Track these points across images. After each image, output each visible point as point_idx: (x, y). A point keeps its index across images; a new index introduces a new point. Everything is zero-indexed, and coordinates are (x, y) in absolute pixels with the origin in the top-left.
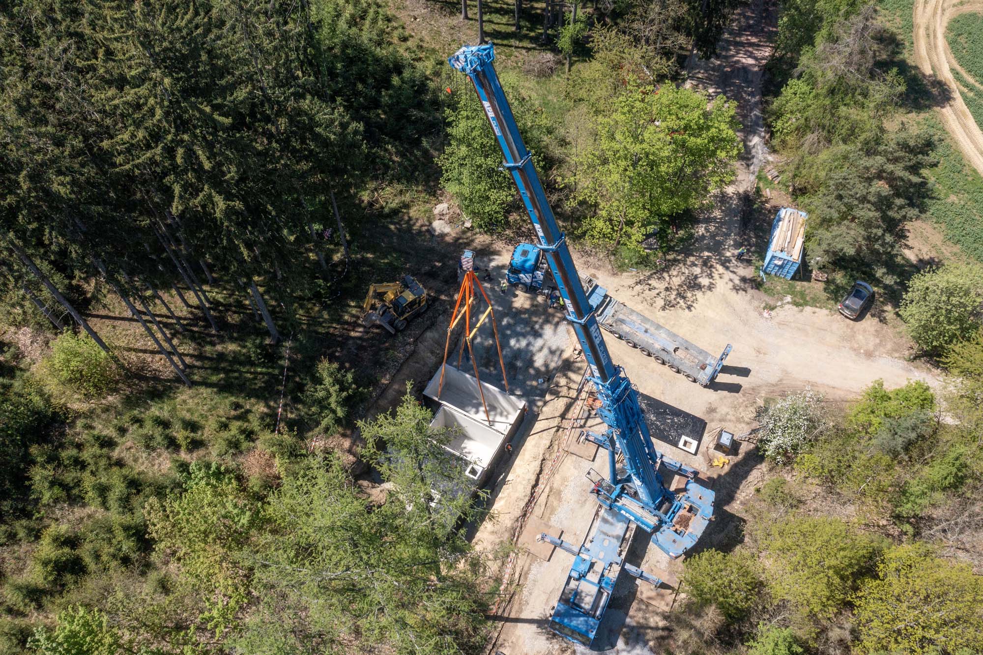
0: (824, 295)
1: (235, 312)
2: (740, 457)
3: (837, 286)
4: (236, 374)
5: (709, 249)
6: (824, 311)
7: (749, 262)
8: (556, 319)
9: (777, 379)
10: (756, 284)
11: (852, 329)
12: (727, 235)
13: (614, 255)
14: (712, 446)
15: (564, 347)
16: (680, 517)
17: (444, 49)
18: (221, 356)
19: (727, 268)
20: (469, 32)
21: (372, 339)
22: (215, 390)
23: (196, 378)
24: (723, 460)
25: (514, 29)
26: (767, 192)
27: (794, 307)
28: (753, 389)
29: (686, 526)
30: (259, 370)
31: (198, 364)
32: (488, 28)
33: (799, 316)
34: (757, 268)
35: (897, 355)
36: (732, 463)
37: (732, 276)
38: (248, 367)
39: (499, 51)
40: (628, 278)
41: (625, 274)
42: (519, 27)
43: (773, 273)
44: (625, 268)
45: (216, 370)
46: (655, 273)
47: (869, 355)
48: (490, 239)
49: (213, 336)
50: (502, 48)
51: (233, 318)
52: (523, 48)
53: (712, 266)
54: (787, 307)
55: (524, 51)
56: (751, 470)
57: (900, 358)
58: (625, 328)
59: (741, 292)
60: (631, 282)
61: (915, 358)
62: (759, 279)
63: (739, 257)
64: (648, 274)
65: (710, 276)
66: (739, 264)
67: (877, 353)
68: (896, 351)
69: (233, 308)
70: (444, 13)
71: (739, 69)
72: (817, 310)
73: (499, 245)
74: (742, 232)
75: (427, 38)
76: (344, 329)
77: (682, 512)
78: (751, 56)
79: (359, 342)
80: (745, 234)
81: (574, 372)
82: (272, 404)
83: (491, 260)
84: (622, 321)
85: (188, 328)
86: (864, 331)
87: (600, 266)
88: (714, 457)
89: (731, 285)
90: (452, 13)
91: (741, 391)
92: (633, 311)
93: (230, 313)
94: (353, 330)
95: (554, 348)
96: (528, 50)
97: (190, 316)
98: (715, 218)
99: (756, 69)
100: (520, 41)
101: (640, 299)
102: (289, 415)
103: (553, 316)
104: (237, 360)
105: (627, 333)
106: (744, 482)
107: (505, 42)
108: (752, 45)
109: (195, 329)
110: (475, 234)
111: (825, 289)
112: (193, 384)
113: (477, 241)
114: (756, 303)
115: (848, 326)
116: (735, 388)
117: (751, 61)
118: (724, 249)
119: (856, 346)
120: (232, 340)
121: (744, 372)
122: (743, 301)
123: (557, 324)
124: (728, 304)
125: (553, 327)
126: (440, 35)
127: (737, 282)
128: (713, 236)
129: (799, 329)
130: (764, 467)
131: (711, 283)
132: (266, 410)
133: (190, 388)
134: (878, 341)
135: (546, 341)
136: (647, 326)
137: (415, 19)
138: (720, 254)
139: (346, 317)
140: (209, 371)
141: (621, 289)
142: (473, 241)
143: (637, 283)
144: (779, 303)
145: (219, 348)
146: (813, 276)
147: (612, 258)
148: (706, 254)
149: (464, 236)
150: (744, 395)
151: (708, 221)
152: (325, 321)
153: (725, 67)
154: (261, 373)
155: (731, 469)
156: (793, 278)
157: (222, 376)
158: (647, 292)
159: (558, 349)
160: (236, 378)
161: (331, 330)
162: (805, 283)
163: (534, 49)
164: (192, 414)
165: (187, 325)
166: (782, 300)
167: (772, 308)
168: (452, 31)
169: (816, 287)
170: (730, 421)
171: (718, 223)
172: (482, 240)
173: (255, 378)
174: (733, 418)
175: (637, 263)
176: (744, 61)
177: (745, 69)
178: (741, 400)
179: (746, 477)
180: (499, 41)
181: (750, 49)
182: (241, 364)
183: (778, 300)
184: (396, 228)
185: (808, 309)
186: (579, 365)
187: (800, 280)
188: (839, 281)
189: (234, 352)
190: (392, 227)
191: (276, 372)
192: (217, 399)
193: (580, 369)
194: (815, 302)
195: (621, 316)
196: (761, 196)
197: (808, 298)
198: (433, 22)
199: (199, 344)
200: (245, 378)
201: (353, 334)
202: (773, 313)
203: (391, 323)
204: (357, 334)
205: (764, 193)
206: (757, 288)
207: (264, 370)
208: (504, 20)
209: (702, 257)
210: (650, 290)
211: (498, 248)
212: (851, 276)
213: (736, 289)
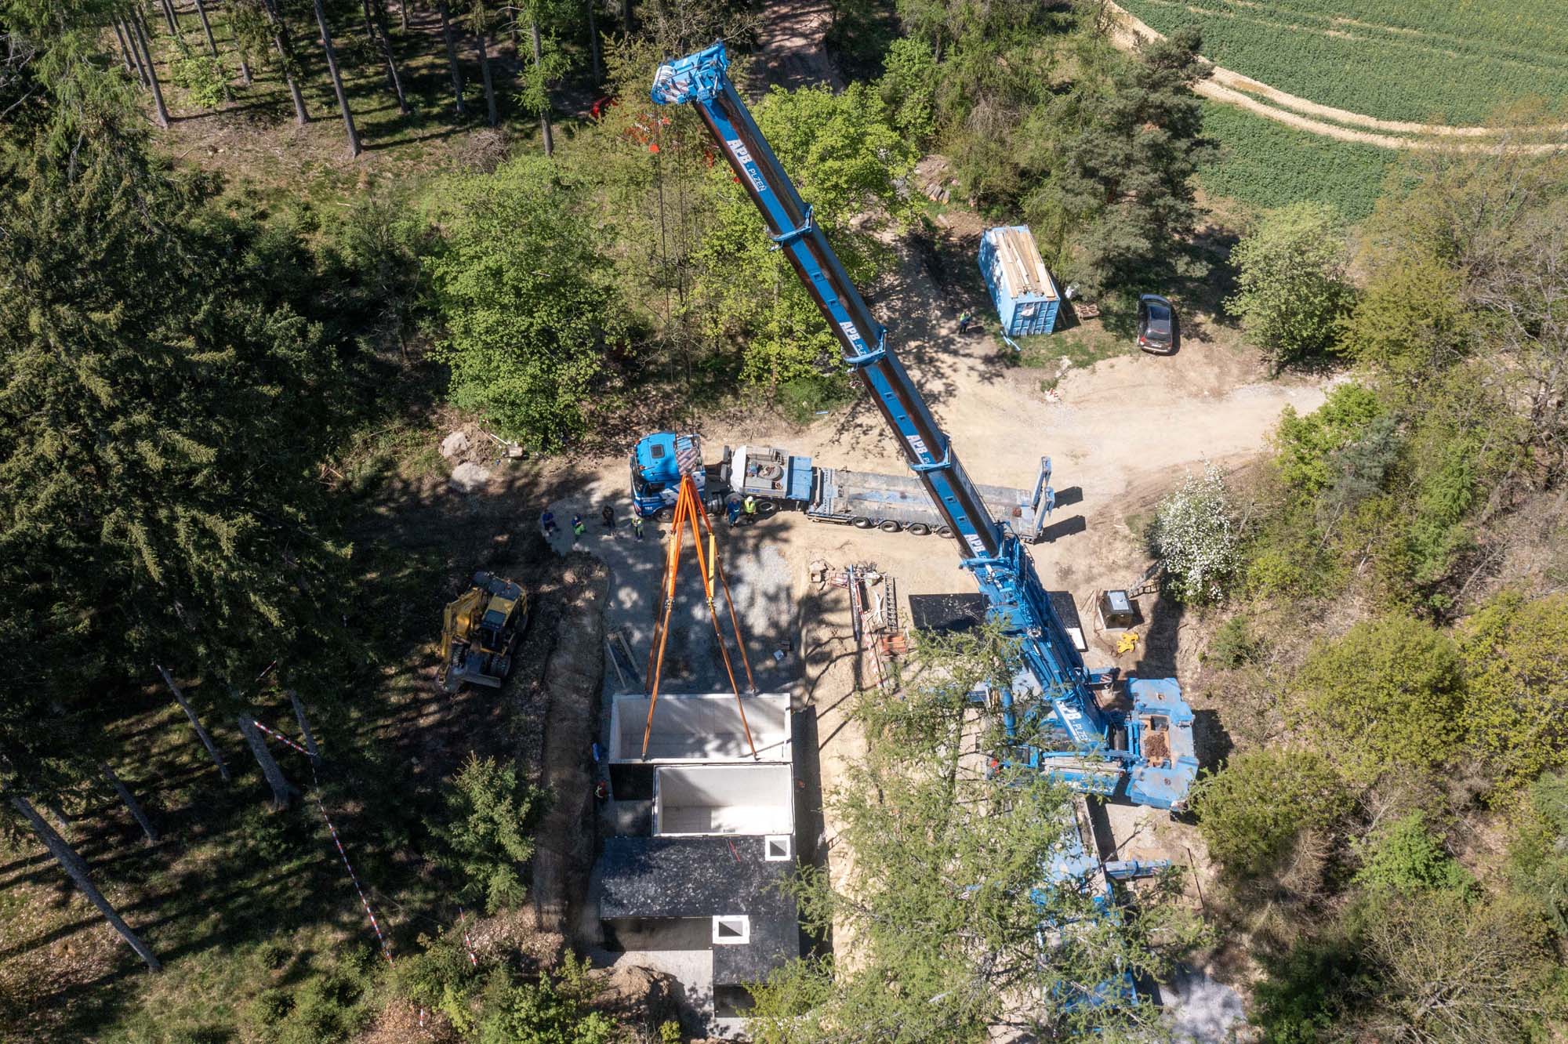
0: (1109, 337)
1: (172, 788)
3: (1116, 315)
4: (242, 900)
5: (914, 338)
6: (1124, 359)
7: (980, 331)
8: (751, 542)
9: (1124, 484)
10: (1007, 360)
11: (1174, 367)
12: (924, 305)
13: (781, 402)
15: (787, 582)
16: (1148, 742)
18: (192, 881)
19: (955, 353)
21: (464, 714)
22: (216, 948)
23: (162, 945)
25: (399, 112)
26: (942, 221)
27: (1081, 370)
28: (1101, 514)
29: (1165, 752)
30: (285, 868)
31: (152, 917)
33: (1095, 379)
34: (996, 335)
35: (1252, 378)
37: (970, 361)
38: (258, 876)
40: (821, 430)
41: (813, 425)
42: (409, 107)
43: (1024, 333)
44: (808, 415)
45: (198, 912)
46: (858, 405)
47: (1218, 394)
48: (565, 460)
49: (153, 850)
51: (174, 801)
53: (932, 360)
54: (1072, 373)
57: (1258, 380)
58: (870, 507)
59: (995, 380)
60: (830, 432)
61: (1278, 373)
62: (1009, 350)
63: (963, 330)
64: (848, 410)
65: (939, 374)
67: (1227, 388)
68: (1246, 373)
69: (166, 782)
70: (261, 125)
72: (1113, 361)
73: (585, 465)
74: (943, 292)
76: (403, 721)
77: (1146, 733)
78: (794, 34)
79: (444, 730)
80: (948, 293)
81: (831, 610)
82: (346, 918)
83: (589, 494)
84: (859, 497)
85: (90, 860)
86: (1192, 363)
87: (768, 429)
89: (975, 375)
90: (276, 121)
91: (1088, 526)
92: (865, 475)
93: (164, 793)
94: (421, 716)
95: (771, 590)
97: (82, 837)
98: (892, 287)
99: (813, 50)
101: (858, 453)
102: (391, 922)
103: (743, 538)
104: (225, 872)
105: (877, 512)
109: (107, 856)
110: (536, 463)
111: (1105, 327)
112: (163, 961)
113: (545, 473)
114: (1027, 388)
115: (1166, 366)
116: (1076, 525)
117: (799, 42)
118: (933, 327)
119: (1194, 389)
120: (199, 840)
121: (1072, 495)
122: (1006, 390)
123: (756, 550)
124: (984, 403)
125: (752, 557)
127: (982, 367)
128: (906, 314)
129: (1107, 399)
130: (1190, 618)
131: (947, 385)
132: (340, 936)
133: (160, 970)
134: (1216, 370)
135: (751, 584)
136: (901, 488)
137: (215, 151)
138: (933, 337)
139: (394, 699)
140: (183, 921)
141: (822, 450)
142: (538, 475)
143: (840, 431)
144: (1058, 374)
145: (178, 867)
146: (1079, 314)
147: (780, 408)
148: (913, 344)
149: (517, 474)
150: (1095, 529)
151: (884, 295)
152: (360, 722)
154: (290, 873)
155: (1147, 645)
156: (1056, 330)
157: (214, 917)
158: (863, 438)
159: (779, 588)
160: (247, 906)
161: (381, 734)
162: (1074, 330)
164: (196, 1018)
165: (85, 855)
166: (1058, 367)
167: (1054, 385)
168: (295, 150)
169: (1091, 330)
170: (1101, 575)
171: (900, 292)
172: (552, 467)
173: (284, 889)
174: (1102, 570)
175: (823, 400)
176: (788, 44)
178: (1096, 539)
179: (1176, 647)
182: (242, 874)
183: (1053, 370)
185: (1101, 365)
186: (832, 595)
187: (1065, 327)
188: (1115, 308)
189: (214, 861)
191: (320, 856)
192: (229, 964)
193: (837, 601)
194: (1103, 352)
195: (853, 491)
196: (936, 229)
197: (1091, 350)
199: (134, 880)
200: (265, 897)
201: (423, 722)
202: (1058, 391)
203: (486, 670)
204: (430, 720)
205: (937, 224)
206: (1015, 365)
207: (294, 864)
208: (374, 102)
209: (909, 352)
210: (865, 433)
211: (587, 470)
212: (1128, 293)
213: (986, 378)
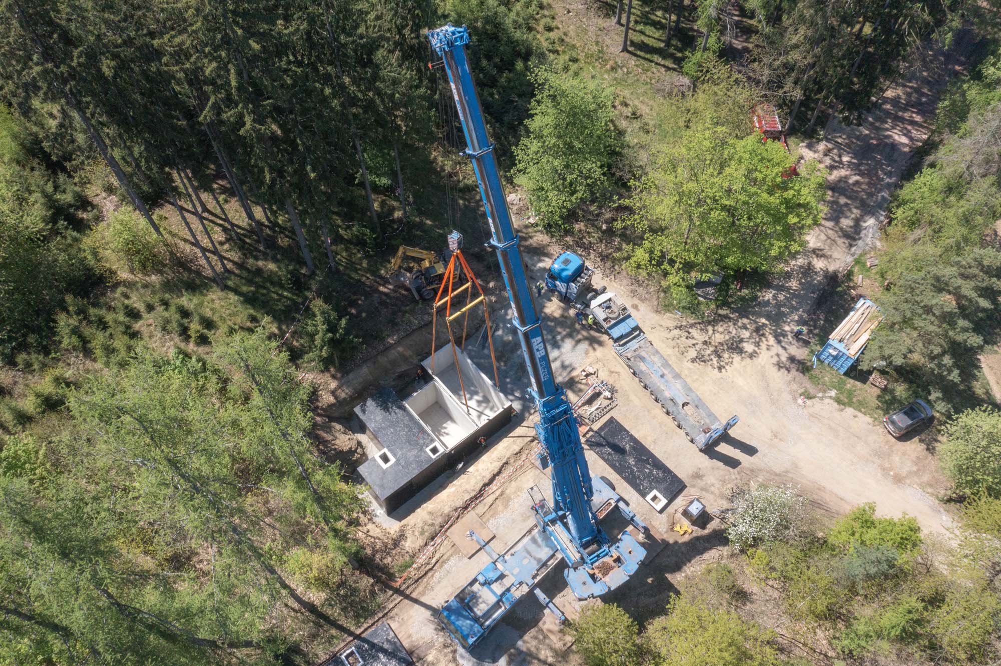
0: (874, 402)
1: (287, 236)
2: (706, 531)
3: (894, 398)
4: (265, 291)
5: (768, 317)
6: (868, 419)
7: (806, 343)
8: (580, 337)
9: (783, 469)
10: (804, 368)
11: (891, 446)
12: (794, 309)
13: (665, 292)
14: (681, 510)
15: (576, 366)
16: (603, 563)
17: (584, 48)
18: (259, 271)
19: (779, 342)
20: (616, 37)
21: (397, 298)
22: (242, 299)
23: (230, 283)
24: (685, 528)
25: (662, 45)
26: (858, 279)
27: (835, 404)
28: (752, 471)
29: (605, 574)
30: (285, 294)
31: (237, 271)
32: (637, 38)
33: (837, 415)
34: (812, 352)
35: (930, 490)
36: (694, 535)
37: (781, 351)
38: (277, 288)
39: (638, 63)
40: (669, 320)
41: (668, 314)
42: (668, 44)
43: (826, 362)
44: (671, 308)
45: (250, 282)
46: (699, 323)
47: (898, 480)
48: (549, 240)
49: (260, 251)
50: (642, 61)
51: (283, 241)
52: (664, 66)
53: (763, 335)
54: (827, 401)
55: (663, 69)
56: (710, 549)
57: (932, 495)
58: (642, 367)
59: (783, 370)
60: (672, 324)
61: (950, 500)
62: (809, 364)
63: (797, 335)
64: (692, 321)
65: (758, 344)
66: (794, 342)
67: (908, 481)
68: (931, 486)
69: (287, 233)
70: (600, 13)
71: (886, 144)
72: (860, 414)
73: (555, 249)
74: (812, 312)
75: (572, 33)
76: (375, 281)
77: (607, 559)
78: (907, 134)
79: (384, 297)
80: (814, 314)
81: (574, 392)
82: (284, 327)
83: (540, 261)
84: (642, 359)
85: (242, 237)
86: (904, 454)
87: (646, 299)
88: (679, 522)
89: (776, 359)
90: (607, 16)
91: (738, 469)
92: (657, 352)
93: (282, 235)
94: (384, 285)
95: (567, 363)
96: (668, 69)
97: (247, 227)
98: (789, 288)
99: (907, 149)
100: (664, 58)
101: (673, 343)
102: (295, 343)
103: (578, 332)
104: (271, 279)
105: (642, 372)
106: (698, 557)
107: (648, 56)
108: (913, 123)
109: (248, 241)
110: (536, 232)
111: (879, 397)
112: (226, 288)
113: (535, 239)
114: (795, 386)
115: (887, 442)
116: (732, 463)
117: (904, 140)
118: (785, 322)
119: (887, 465)
120: (275, 260)
121: (750, 450)
122: (779, 379)
123: (579, 341)
124: (763, 376)
125: (573, 343)
126: (586, 34)
127: (784, 358)
128: (779, 305)
129: (830, 428)
130: (725, 550)
131: (755, 352)
132: (276, 331)
133: (222, 290)
134: (915, 469)
135: (562, 354)
136: (666, 372)
137: (569, 12)
138: (778, 325)
139: (382, 272)
140: (243, 281)
141: (658, 328)
142: (531, 237)
143: (676, 328)
144: (820, 395)
145: (260, 263)
146: (871, 378)
147: (662, 295)
148: (763, 320)
149: (524, 230)
150: (739, 473)
151: (780, 288)
152: (363, 269)
153: (872, 138)
154: (286, 297)
155: (691, 540)
156: (846, 374)
157: (253, 289)
158: (683, 339)
159: (570, 365)
160: (263, 295)
161: (364, 279)
162: (858, 384)
163: (674, 69)
164: (214, 314)
165: (242, 235)
166: (825, 392)
167: (810, 397)
168: (599, 32)
169: (870, 391)
170: (712, 493)
171: (790, 293)
172: (540, 239)
173: (279, 300)
174: (717, 492)
175: (684, 308)
176: (896, 137)
177: (894, 146)
178: (733, 477)
179: (702, 554)
180: (642, 54)
181: (909, 127)
182: (272, 283)
183: (820, 391)
184: (464, 204)
185: (850, 411)
186: (582, 387)
187: (855, 378)
188: (897, 394)
189: (271, 271)
190: (461, 202)
191: (300, 300)
192: (240, 307)
193: (581, 390)
194: (861, 406)
195: (643, 354)
196: (851, 280)
197: (854, 400)
198: (584, 20)
199: (245, 255)
200: (271, 297)
201: (382, 289)
202: (809, 402)
203: (419, 290)
204: (385, 290)
205: (855, 279)
206: (803, 373)
207: (290, 295)
208: (657, 34)
209: (756, 323)
210: (687, 338)
211: (552, 252)
212: (914, 392)
213: (779, 366)
